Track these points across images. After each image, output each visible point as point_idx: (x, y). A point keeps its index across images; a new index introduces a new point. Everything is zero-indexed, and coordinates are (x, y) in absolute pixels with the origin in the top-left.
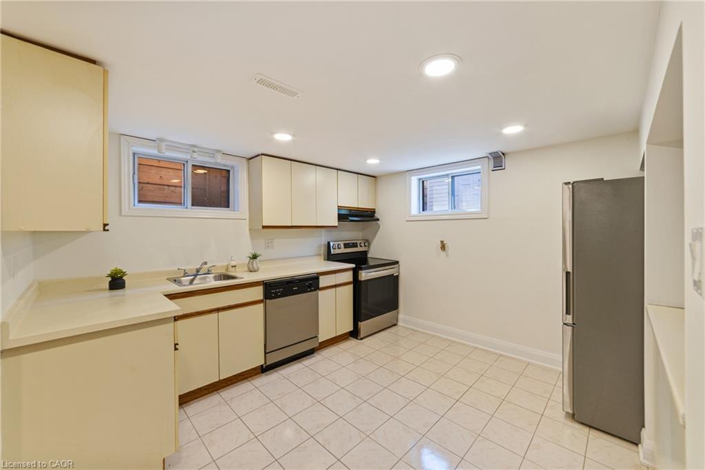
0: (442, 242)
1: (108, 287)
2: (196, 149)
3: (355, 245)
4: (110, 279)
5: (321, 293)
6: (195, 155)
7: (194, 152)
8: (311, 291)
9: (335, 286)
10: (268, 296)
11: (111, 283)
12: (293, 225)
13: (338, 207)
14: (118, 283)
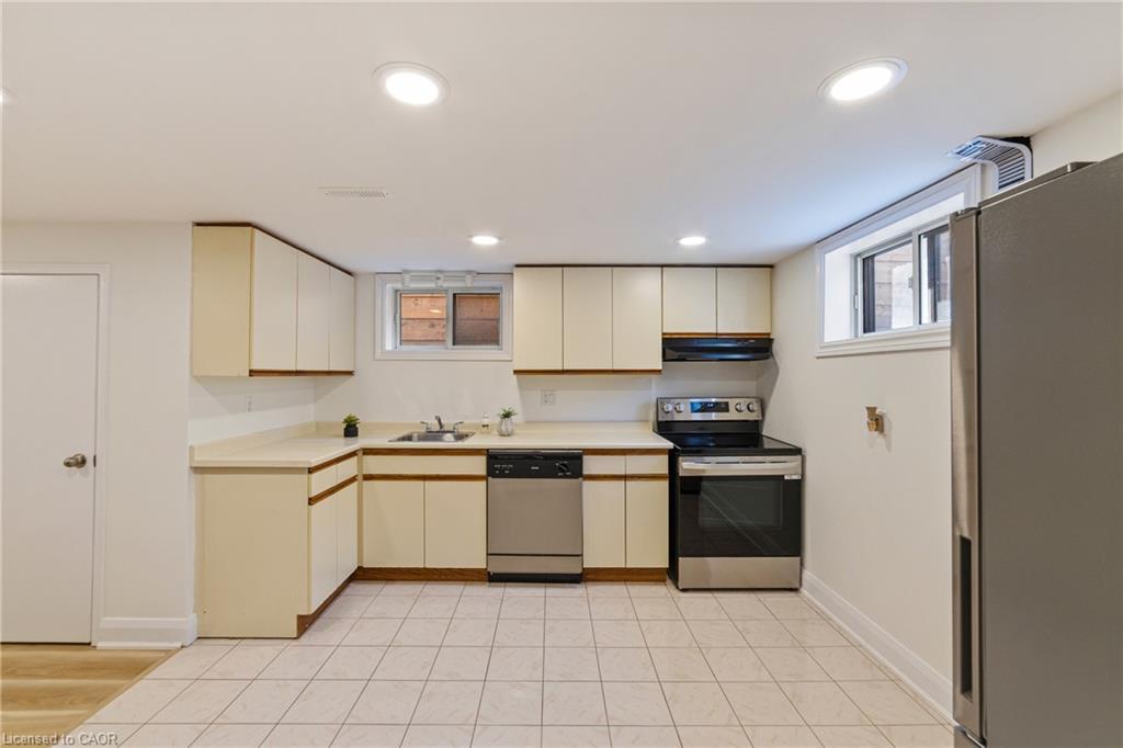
0: (871, 410)
1: (343, 432)
2: (439, 275)
3: (724, 408)
4: (344, 426)
5: (587, 485)
6: (440, 283)
7: (438, 278)
8: (565, 477)
9: (625, 478)
10: (492, 472)
11: (346, 430)
12: (565, 368)
13: (663, 334)
14: (351, 430)
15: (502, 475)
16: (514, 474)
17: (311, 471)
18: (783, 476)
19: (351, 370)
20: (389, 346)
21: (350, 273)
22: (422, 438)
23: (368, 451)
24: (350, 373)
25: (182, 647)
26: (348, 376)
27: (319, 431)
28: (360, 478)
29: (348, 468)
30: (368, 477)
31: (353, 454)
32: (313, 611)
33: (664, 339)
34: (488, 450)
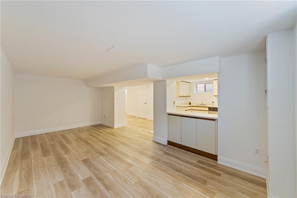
4: (189, 103)
10: (209, 110)
15: (211, 110)
16: (212, 111)
17: (185, 107)
20: (195, 92)
21: (189, 83)
22: (200, 105)
23: (192, 106)
24: (190, 96)
27: (186, 104)
29: (189, 108)
30: (192, 110)
31: (190, 106)
34: (209, 107)
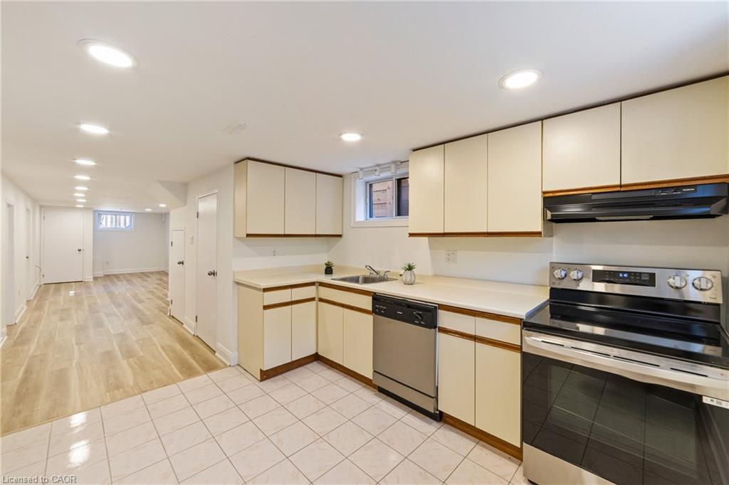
4: (325, 267)
8: (420, 325)
9: (474, 338)
10: (375, 311)
11: (326, 270)
12: (446, 231)
13: (544, 193)
14: (329, 270)
15: (380, 313)
16: (386, 315)
18: (701, 397)
19: (341, 234)
21: (341, 177)
24: (341, 236)
25: (230, 366)
26: (339, 238)
28: (317, 299)
30: (321, 300)
31: (313, 284)
32: (267, 368)
33: (545, 199)
34: (375, 293)
